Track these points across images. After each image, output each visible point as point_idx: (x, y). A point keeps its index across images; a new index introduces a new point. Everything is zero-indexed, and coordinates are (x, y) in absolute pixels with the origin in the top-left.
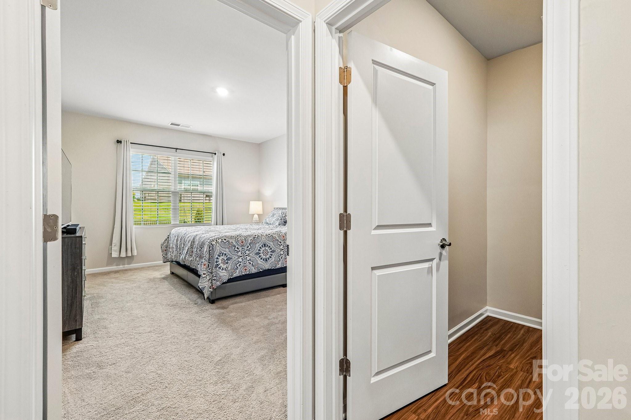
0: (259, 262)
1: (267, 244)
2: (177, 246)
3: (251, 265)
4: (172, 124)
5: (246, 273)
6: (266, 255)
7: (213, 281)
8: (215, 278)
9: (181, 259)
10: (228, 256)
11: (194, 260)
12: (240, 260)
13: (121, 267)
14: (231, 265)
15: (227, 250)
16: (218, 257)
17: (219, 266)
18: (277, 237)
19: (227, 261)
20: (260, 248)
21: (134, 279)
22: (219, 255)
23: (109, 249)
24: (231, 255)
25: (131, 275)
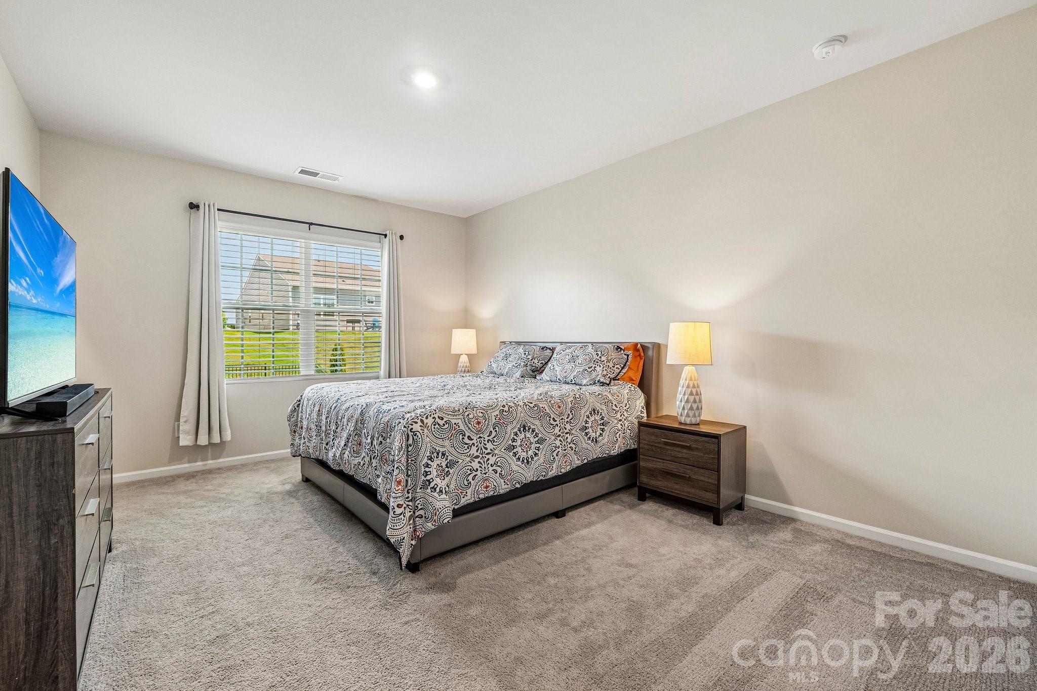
0: (515, 468)
1: (529, 425)
2: (319, 427)
3: (498, 474)
4: (302, 172)
5: (487, 495)
6: (527, 451)
7: (417, 519)
8: (422, 512)
9: (330, 456)
10: (450, 458)
11: (366, 466)
12: (475, 465)
13: (199, 465)
14: (455, 477)
15: (447, 443)
16: (429, 462)
17: (432, 485)
18: (546, 408)
19: (447, 469)
20: (516, 435)
21: (227, 494)
22: (432, 458)
23: (174, 428)
24: (456, 454)
25: (220, 486)
